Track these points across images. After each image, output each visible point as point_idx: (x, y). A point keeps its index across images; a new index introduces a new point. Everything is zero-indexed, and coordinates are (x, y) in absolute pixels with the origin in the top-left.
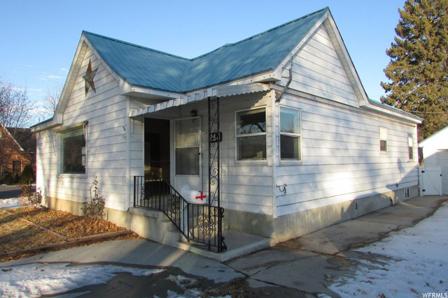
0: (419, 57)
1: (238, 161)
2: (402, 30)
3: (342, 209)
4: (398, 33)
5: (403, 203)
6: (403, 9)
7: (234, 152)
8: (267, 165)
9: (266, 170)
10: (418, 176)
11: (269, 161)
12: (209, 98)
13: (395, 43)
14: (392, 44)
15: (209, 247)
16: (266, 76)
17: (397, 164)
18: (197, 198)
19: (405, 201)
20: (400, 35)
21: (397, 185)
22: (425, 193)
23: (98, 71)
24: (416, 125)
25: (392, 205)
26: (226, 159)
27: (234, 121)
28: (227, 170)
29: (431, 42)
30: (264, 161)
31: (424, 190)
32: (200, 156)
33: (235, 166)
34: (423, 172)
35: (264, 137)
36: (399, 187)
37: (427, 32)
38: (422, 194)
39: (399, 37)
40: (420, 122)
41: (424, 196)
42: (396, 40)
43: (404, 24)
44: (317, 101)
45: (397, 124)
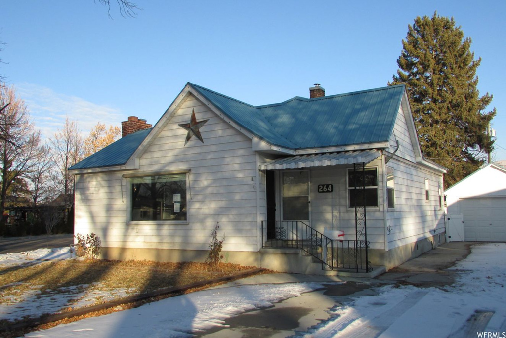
0: (423, 95)
1: (350, 209)
2: (406, 63)
3: (412, 248)
4: (401, 66)
5: (439, 247)
6: (406, 40)
7: (346, 200)
8: (379, 211)
9: (378, 215)
10: (445, 223)
11: (381, 208)
12: (354, 164)
13: (397, 76)
14: (394, 76)
15: (357, 270)
16: (382, 145)
17: (433, 211)
18: (340, 236)
19: (439, 246)
20: (403, 69)
21: (435, 231)
22: (451, 239)
23: (206, 123)
24: (442, 175)
25: (433, 249)
26: (338, 207)
27: (346, 176)
28: (338, 215)
29: (435, 81)
30: (377, 208)
31: (450, 237)
32: (310, 204)
33: (347, 212)
34: (449, 219)
35: (376, 190)
36: (436, 233)
37: (431, 70)
38: (448, 240)
39: (401, 70)
40: (445, 172)
41: (450, 242)
42: (399, 73)
43: (407, 57)
44: (399, 160)
45: (433, 175)
